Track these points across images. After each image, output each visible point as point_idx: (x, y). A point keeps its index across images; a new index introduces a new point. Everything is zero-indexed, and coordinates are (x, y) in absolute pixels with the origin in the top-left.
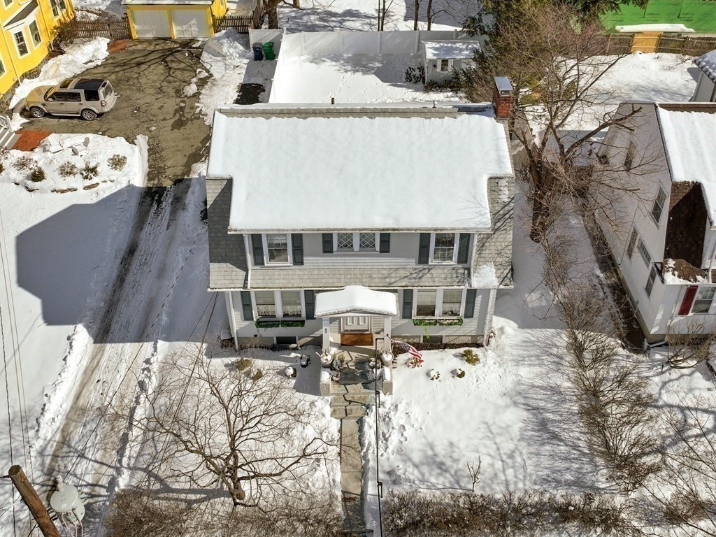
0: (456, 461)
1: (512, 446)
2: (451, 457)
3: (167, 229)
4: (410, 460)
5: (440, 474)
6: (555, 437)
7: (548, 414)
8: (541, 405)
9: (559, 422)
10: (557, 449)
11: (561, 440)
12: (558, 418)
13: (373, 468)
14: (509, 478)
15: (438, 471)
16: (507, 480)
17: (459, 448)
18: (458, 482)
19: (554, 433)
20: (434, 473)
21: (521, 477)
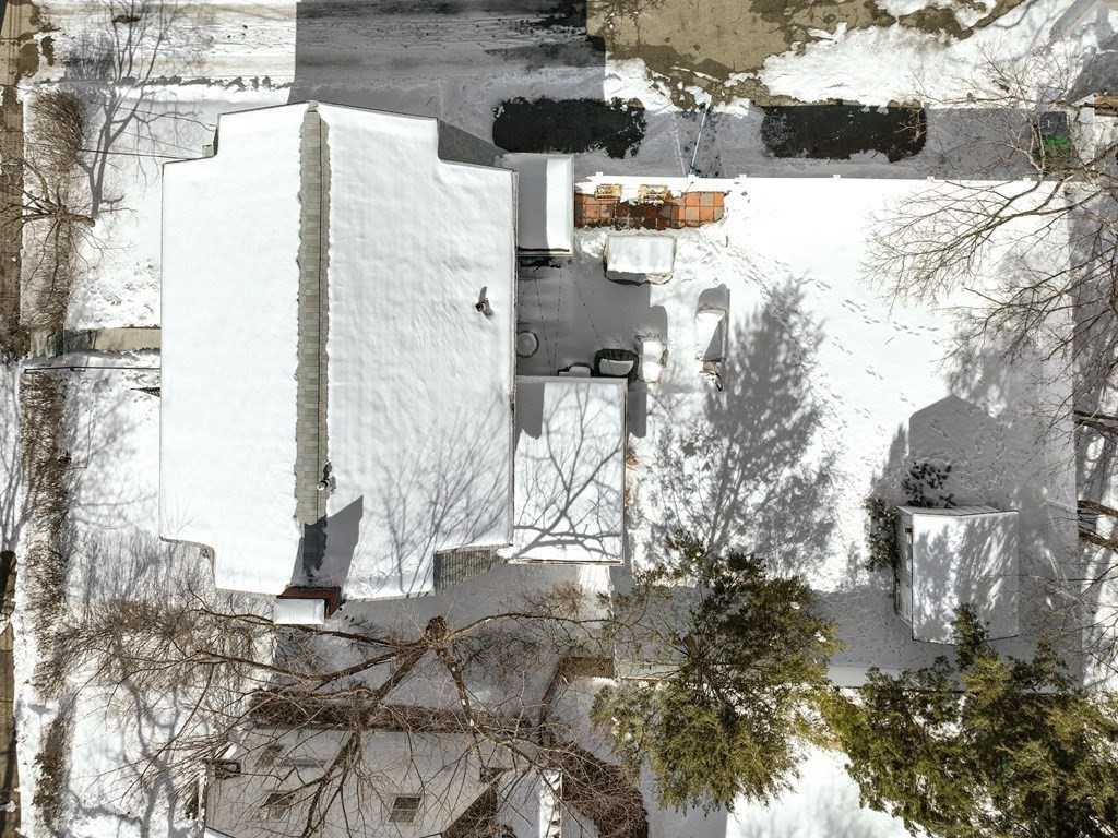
0: (117, 454)
1: (131, 518)
2: (121, 449)
3: (488, 52)
4: (119, 404)
5: (104, 435)
6: (140, 570)
7: (165, 569)
8: (176, 563)
9: (156, 579)
10: (127, 568)
11: (137, 575)
12: (161, 580)
13: (113, 363)
14: (100, 508)
15: (107, 434)
16: (97, 505)
17: (130, 459)
18: (96, 453)
19: (145, 570)
20: (106, 428)
21: (101, 521)
